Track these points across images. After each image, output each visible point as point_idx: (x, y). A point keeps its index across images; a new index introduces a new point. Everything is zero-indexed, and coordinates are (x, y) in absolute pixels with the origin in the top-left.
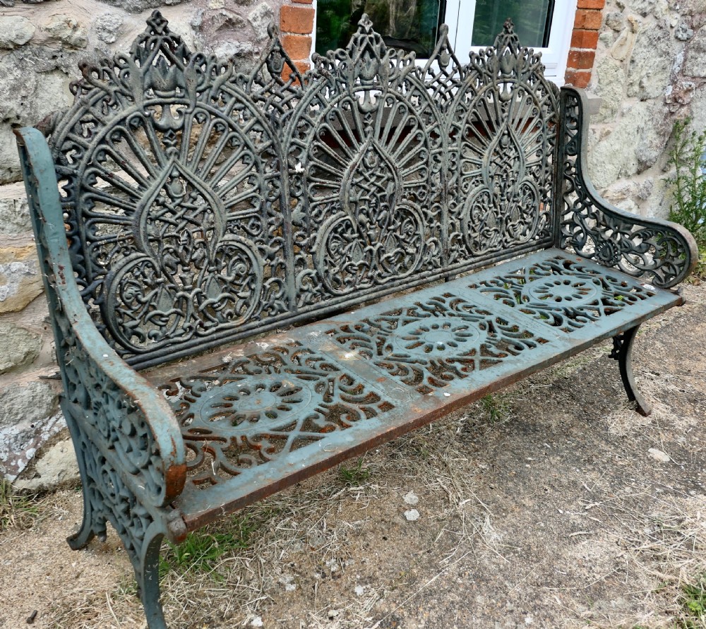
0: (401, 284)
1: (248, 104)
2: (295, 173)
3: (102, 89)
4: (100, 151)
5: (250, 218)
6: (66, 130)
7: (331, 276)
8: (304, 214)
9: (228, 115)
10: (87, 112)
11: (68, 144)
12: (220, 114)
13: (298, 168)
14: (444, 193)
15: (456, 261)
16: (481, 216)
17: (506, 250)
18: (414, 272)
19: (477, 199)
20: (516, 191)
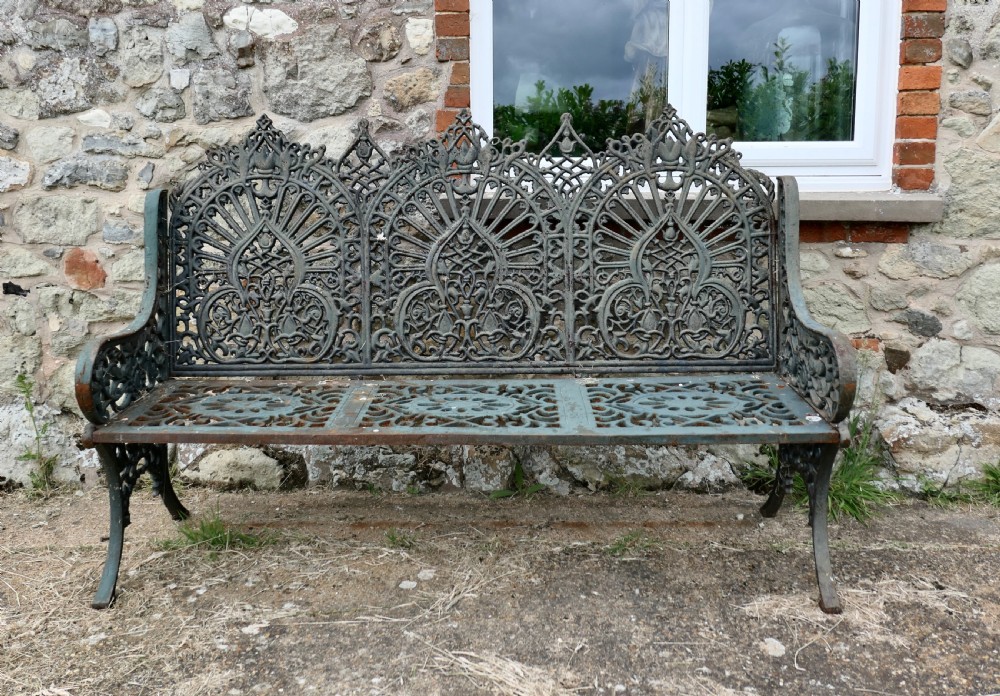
0: (502, 367)
1: (334, 181)
2: (376, 241)
3: (218, 167)
4: (210, 208)
5: (328, 272)
6: (189, 192)
7: (412, 341)
8: (384, 278)
9: (315, 189)
10: (206, 182)
11: (190, 202)
12: (309, 188)
13: (380, 237)
14: (566, 280)
15: (589, 359)
16: (629, 314)
17: (678, 361)
18: (524, 357)
19: (623, 294)
20: (695, 294)
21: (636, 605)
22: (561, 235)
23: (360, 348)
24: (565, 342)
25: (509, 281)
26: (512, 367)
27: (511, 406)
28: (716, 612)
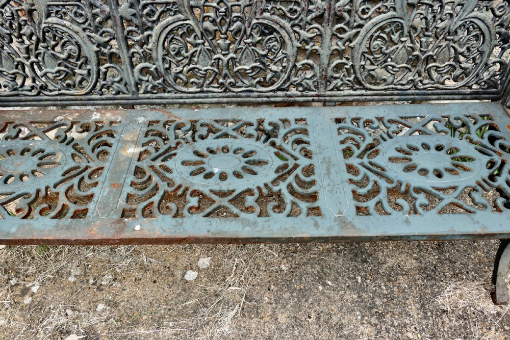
0: (259, 97)
7: (173, 74)
8: (133, 11)
14: (326, 15)
15: (338, 90)
16: (384, 48)
17: (418, 91)
18: (279, 89)
19: (382, 29)
20: (453, 28)
21: (359, 297)
23: (124, 82)
24: (318, 75)
25: (266, 14)
26: (268, 97)
27: (269, 165)
28: (418, 305)
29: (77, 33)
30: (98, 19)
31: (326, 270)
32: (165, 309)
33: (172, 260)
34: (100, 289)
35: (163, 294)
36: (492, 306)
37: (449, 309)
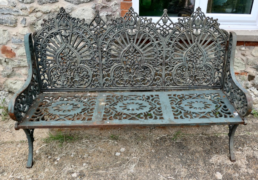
0: (143, 88)
1: (88, 31)
2: (103, 51)
3: (48, 25)
4: (47, 40)
5: (89, 61)
6: (39, 34)
7: (116, 81)
8: (106, 62)
9: (82, 34)
10: (44, 30)
11: (40, 38)
12: (80, 33)
13: (105, 50)
14: (163, 63)
15: (169, 86)
16: (181, 73)
17: (194, 86)
18: (149, 86)
19: (180, 67)
20: (201, 67)
21: (181, 160)
22: (163, 49)
23: (99, 83)
24: (162, 81)
25: (145, 63)
26: (146, 88)
27: (147, 107)
28: (203, 162)
29: (88, 68)
30: (95, 64)
31: (168, 151)
32: (109, 165)
33: (110, 149)
34: (83, 158)
35: (107, 160)
36: (230, 162)
37: (214, 163)
